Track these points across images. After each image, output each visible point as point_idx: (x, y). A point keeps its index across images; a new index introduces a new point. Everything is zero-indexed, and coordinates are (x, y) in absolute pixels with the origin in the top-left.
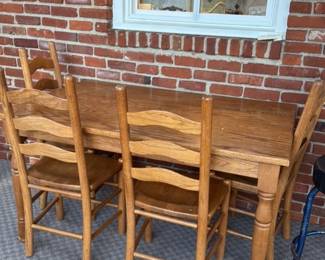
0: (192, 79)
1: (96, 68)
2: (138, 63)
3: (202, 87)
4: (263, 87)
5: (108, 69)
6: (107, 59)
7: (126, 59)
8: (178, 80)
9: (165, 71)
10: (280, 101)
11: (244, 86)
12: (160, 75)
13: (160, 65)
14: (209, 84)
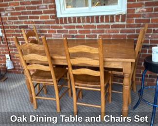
0: (91, 34)
1: (53, 34)
2: (69, 30)
3: (96, 36)
4: (120, 34)
5: (57, 33)
6: (56, 30)
7: (64, 29)
8: (86, 35)
9: (80, 32)
10: (127, 38)
11: (112, 34)
12: (78, 34)
13: (78, 30)
14: (98, 35)
